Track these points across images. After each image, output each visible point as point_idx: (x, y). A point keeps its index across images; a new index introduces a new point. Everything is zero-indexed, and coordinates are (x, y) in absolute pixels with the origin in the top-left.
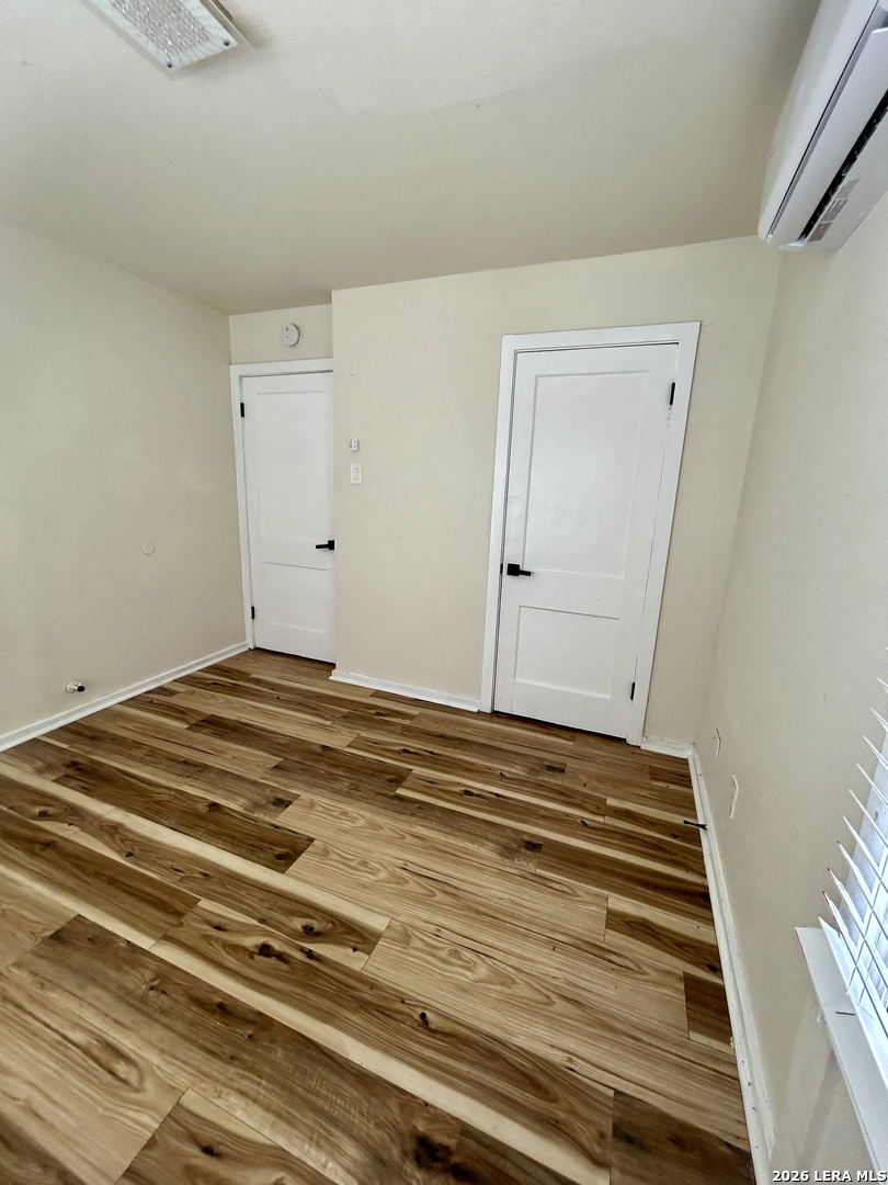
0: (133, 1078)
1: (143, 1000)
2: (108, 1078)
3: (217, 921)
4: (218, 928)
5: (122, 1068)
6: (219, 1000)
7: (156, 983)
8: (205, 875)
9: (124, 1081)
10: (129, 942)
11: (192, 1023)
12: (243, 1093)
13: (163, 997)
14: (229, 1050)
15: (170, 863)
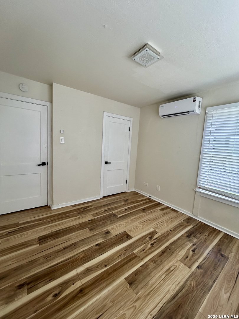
0: (174, 267)
1: (157, 265)
2: (173, 271)
3: (141, 250)
4: (143, 250)
5: (172, 269)
6: (161, 253)
7: (154, 262)
8: (125, 250)
9: (174, 268)
10: (140, 267)
11: (165, 257)
12: (179, 252)
13: (158, 261)
14: (171, 253)
15: (117, 256)
